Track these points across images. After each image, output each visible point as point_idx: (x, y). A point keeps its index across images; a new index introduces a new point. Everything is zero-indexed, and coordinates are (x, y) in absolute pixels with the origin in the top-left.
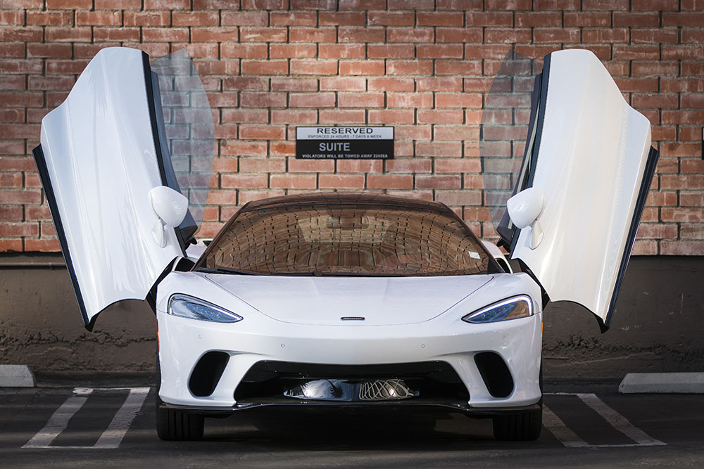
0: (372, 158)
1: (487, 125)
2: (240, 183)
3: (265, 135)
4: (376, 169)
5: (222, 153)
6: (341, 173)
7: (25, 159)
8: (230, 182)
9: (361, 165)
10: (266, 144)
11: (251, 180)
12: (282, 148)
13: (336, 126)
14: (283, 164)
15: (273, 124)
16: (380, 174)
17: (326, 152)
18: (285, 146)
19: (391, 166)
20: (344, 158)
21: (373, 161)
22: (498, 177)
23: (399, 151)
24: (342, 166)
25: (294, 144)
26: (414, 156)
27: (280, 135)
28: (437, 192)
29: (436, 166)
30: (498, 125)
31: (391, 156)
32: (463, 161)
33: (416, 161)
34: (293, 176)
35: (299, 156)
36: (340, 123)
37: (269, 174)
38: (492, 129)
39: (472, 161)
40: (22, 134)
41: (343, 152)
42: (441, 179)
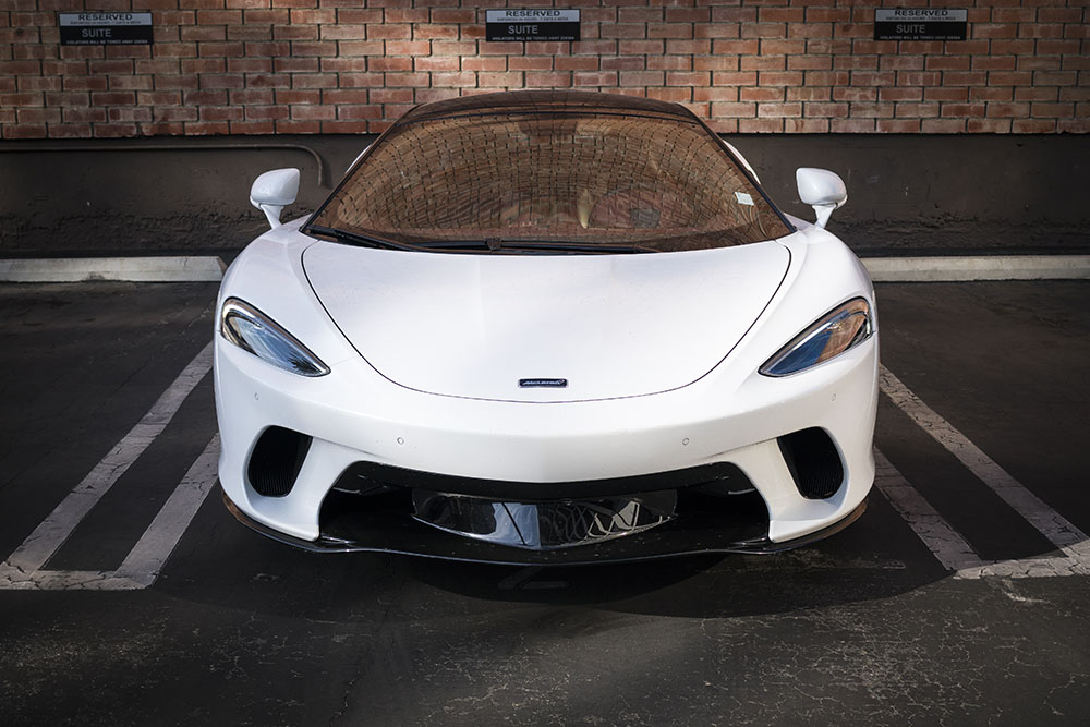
0: (559, 40)
1: (669, 6)
2: (433, 66)
3: (456, 18)
4: (564, 51)
5: (415, 36)
6: (530, 55)
7: (226, 44)
8: (423, 64)
9: (548, 47)
10: (457, 27)
11: (443, 63)
12: (472, 32)
13: (524, 8)
14: (474, 47)
15: (463, 8)
16: (567, 56)
17: (515, 35)
18: (475, 29)
19: (578, 47)
20: (533, 40)
21: (560, 44)
22: (680, 58)
23: (585, 34)
24: (530, 49)
25: (484, 27)
26: (600, 38)
27: (470, 18)
28: (621, 73)
29: (620, 46)
30: (680, 7)
31: (578, 38)
32: (646, 42)
33: (601, 43)
34: (483, 59)
35: (489, 40)
36: (529, 6)
37: (460, 57)
38: (674, 12)
39: (655, 42)
40: (223, 20)
41: (531, 35)
42: (625, 60)
